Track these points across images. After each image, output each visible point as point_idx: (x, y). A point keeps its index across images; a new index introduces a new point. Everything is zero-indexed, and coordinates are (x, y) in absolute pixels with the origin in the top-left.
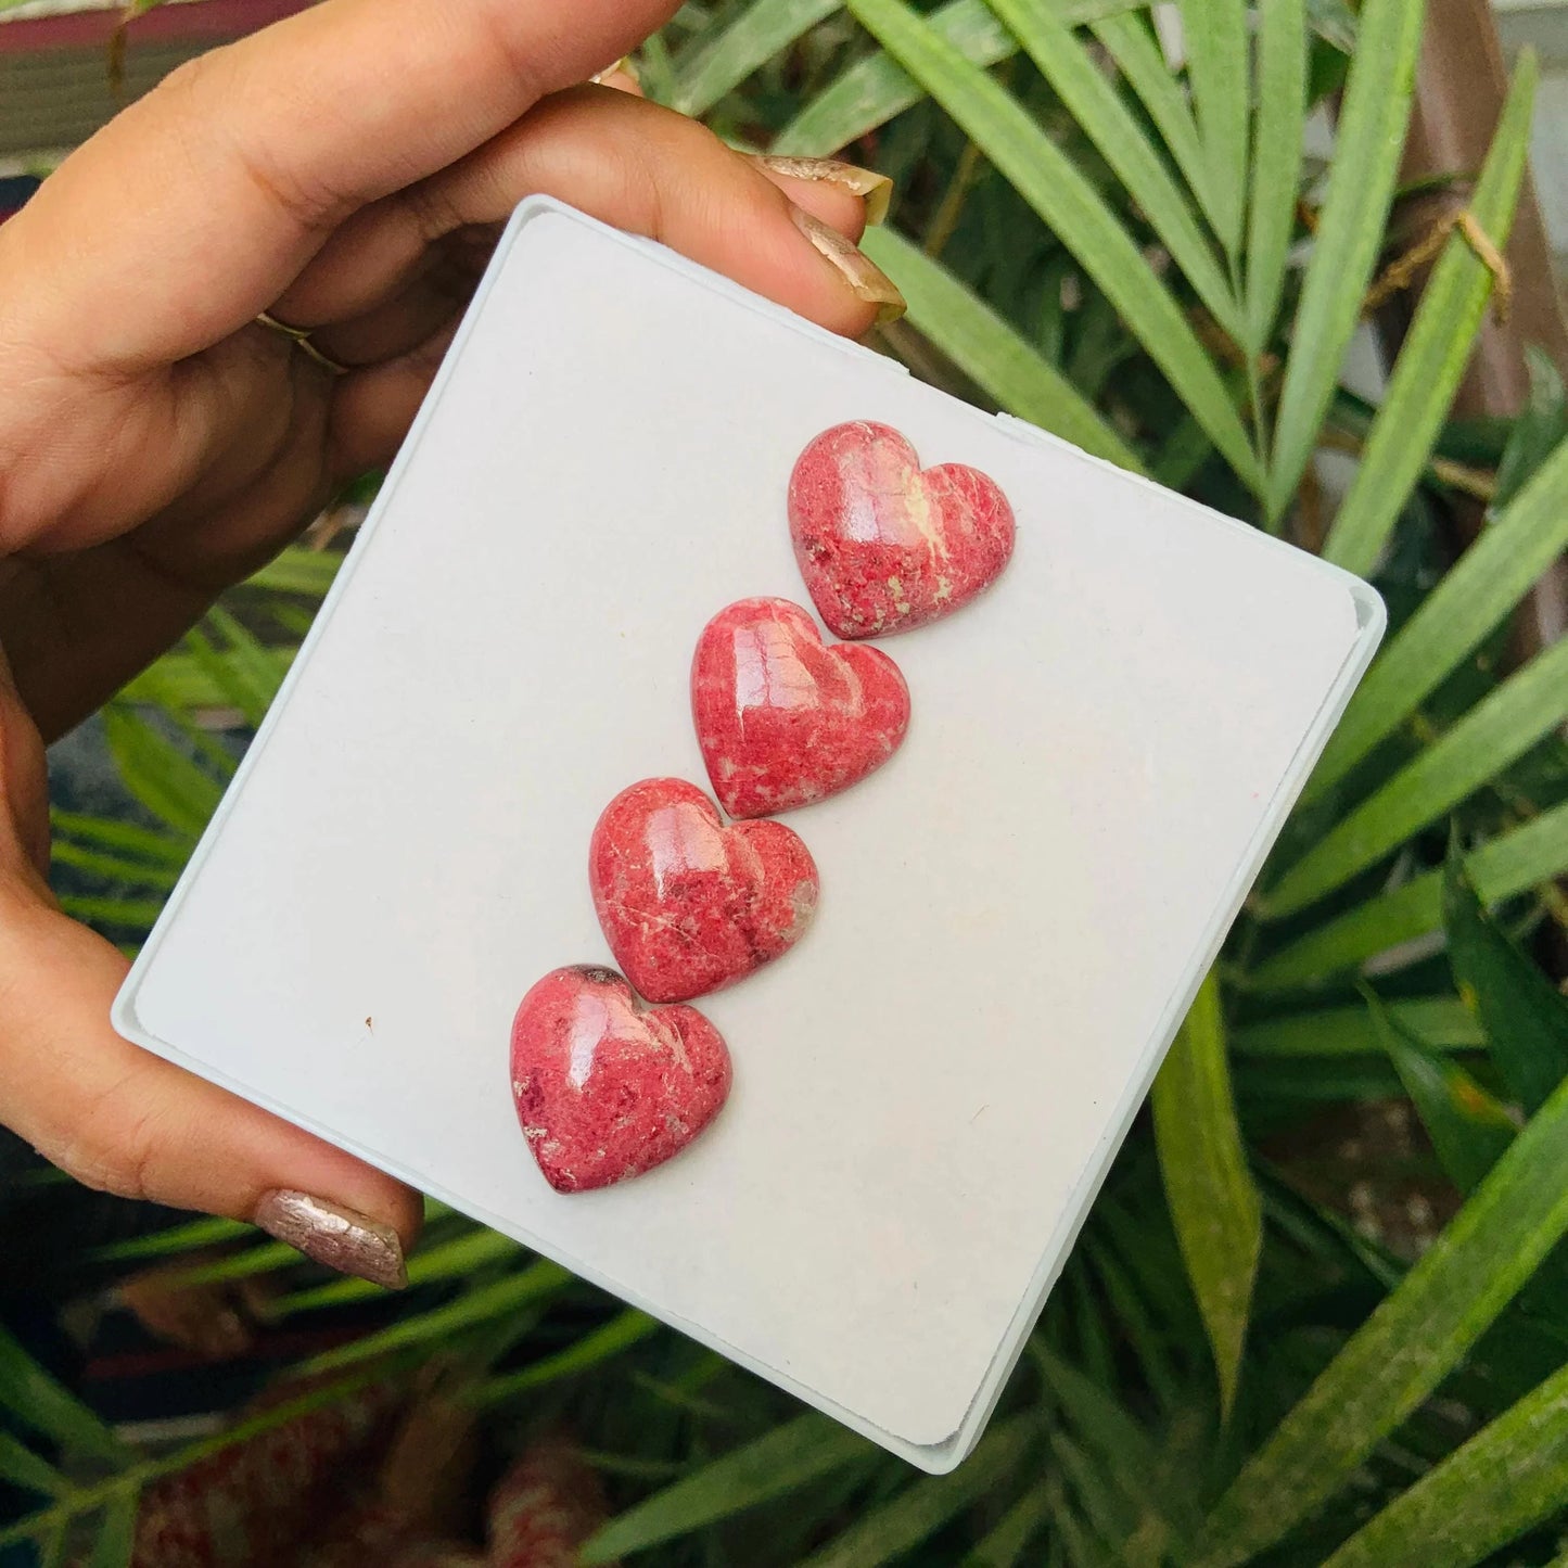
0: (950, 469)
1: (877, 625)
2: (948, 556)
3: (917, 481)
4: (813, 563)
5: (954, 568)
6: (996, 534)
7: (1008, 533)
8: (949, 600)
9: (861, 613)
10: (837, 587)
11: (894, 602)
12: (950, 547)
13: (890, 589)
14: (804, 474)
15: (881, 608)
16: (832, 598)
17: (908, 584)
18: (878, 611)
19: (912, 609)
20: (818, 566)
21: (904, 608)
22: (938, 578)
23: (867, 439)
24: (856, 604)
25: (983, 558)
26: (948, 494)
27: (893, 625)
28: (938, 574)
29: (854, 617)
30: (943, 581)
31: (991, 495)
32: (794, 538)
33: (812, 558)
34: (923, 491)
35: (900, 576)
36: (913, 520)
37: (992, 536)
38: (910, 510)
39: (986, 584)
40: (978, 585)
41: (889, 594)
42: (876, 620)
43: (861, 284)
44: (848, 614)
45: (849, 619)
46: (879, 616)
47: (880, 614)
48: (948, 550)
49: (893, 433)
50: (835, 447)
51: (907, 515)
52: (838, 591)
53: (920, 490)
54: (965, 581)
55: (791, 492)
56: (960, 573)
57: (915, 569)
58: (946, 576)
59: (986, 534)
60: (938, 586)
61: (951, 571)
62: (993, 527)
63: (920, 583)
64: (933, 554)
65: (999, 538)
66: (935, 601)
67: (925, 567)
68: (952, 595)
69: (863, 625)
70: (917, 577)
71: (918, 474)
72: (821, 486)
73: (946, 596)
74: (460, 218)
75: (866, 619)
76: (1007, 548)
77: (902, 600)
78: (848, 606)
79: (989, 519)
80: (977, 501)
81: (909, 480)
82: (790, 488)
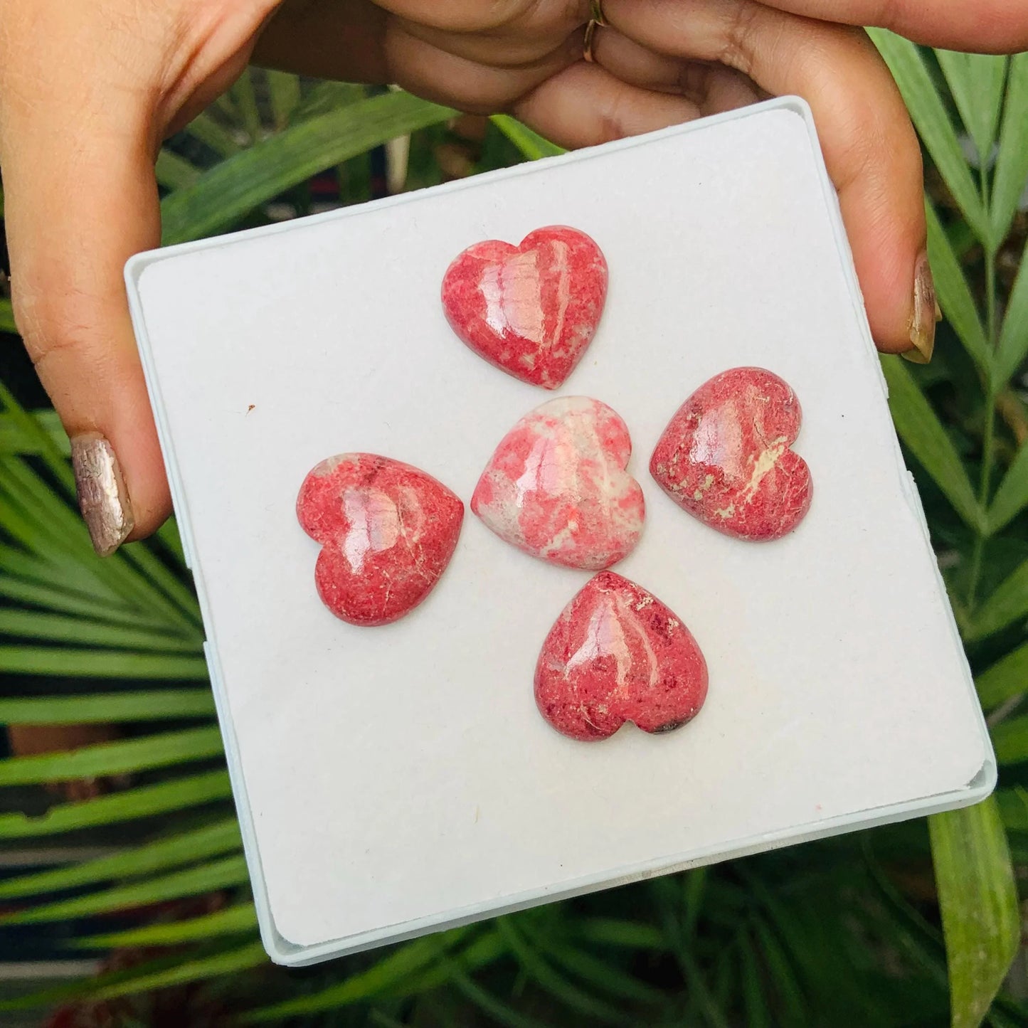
0: (803, 465)
1: (675, 487)
2: (750, 501)
3: (782, 449)
4: (686, 421)
5: (744, 510)
6: (782, 522)
7: (789, 528)
8: (722, 521)
9: (676, 471)
10: (682, 446)
11: (697, 487)
12: (755, 498)
13: (704, 479)
14: (736, 377)
15: (688, 483)
16: (673, 448)
17: (715, 489)
18: (685, 481)
19: (701, 502)
20: (687, 425)
21: (698, 496)
22: (731, 504)
23: (786, 402)
24: (680, 465)
25: (763, 523)
26: (787, 474)
27: (683, 496)
28: (734, 503)
29: (671, 469)
30: (731, 508)
31: (804, 501)
32: (693, 398)
33: (689, 418)
34: (778, 458)
35: (716, 480)
36: (756, 463)
37: (779, 519)
38: (761, 458)
39: (746, 537)
40: (743, 532)
41: (700, 481)
42: (678, 485)
43: (917, 328)
44: (670, 464)
45: (668, 467)
46: (681, 484)
47: (684, 484)
48: (752, 499)
49: (799, 415)
50: (767, 384)
51: (757, 458)
52: (680, 448)
53: (777, 455)
54: (741, 522)
55: (719, 377)
56: (743, 516)
57: (728, 486)
58: (736, 508)
59: (778, 515)
60: (726, 508)
61: (741, 509)
62: (786, 516)
63: (721, 495)
64: (744, 491)
65: (782, 525)
66: (716, 512)
67: (733, 491)
68: (727, 520)
69: (669, 478)
70: (723, 491)
71: (786, 448)
72: (737, 393)
73: (723, 517)
74: (750, 69)
75: (675, 477)
76: (778, 534)
77: (702, 491)
78: (675, 460)
79: (788, 511)
80: (795, 496)
81: (780, 444)
82: (721, 374)
